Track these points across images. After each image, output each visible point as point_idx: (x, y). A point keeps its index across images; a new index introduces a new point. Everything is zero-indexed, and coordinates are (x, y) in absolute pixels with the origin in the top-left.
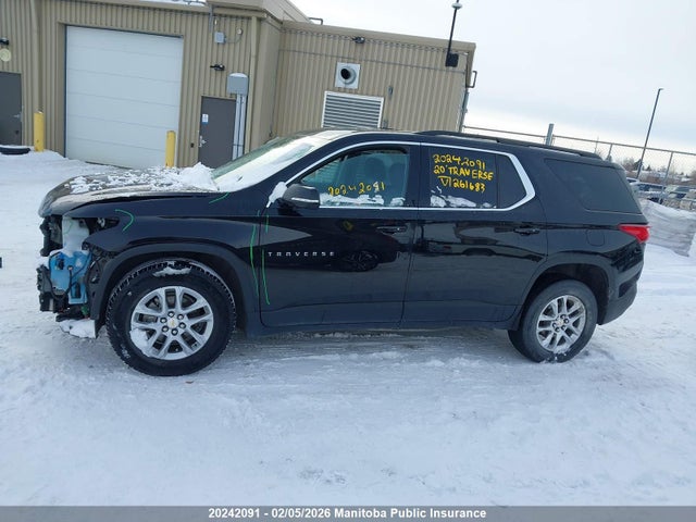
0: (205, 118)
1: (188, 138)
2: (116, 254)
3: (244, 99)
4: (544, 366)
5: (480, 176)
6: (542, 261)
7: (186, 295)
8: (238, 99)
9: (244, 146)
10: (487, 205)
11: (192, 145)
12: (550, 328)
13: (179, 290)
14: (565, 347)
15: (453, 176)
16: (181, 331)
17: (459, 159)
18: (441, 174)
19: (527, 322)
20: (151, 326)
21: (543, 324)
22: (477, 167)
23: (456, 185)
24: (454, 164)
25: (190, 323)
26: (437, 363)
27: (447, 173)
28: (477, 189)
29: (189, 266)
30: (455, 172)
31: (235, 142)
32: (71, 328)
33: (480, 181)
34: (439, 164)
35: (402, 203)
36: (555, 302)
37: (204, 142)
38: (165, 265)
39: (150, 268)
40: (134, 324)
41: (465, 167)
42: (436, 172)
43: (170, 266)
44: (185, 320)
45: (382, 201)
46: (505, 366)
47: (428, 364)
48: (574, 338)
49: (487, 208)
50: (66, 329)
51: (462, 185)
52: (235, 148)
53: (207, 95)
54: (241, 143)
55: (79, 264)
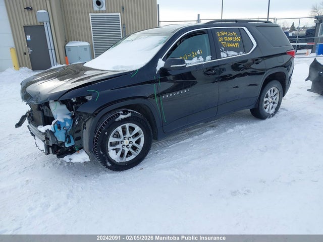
0: (29, 38)
1: (21, 50)
2: (96, 114)
3: (48, 24)
4: (268, 120)
5: (236, 40)
6: (265, 74)
7: (130, 127)
8: (45, 25)
9: (55, 49)
10: (241, 53)
11: (25, 54)
12: (268, 103)
13: (127, 125)
14: (274, 110)
15: (227, 42)
16: (131, 145)
17: (226, 33)
18: (222, 41)
19: (260, 103)
20: (118, 146)
21: (266, 102)
22: (234, 36)
23: (228, 46)
24: (225, 36)
25: (134, 140)
26: (231, 130)
27: (224, 41)
28: (236, 46)
29: (129, 112)
30: (227, 40)
31: (49, 48)
32: (70, 159)
33: (237, 42)
34: (220, 37)
35: (210, 59)
36: (269, 91)
37: (31, 51)
38: (119, 114)
39: (112, 117)
40: (110, 148)
41: (229, 36)
42: (220, 41)
43: (121, 114)
44: (131, 139)
45: (203, 59)
46: (255, 124)
47: (228, 132)
48: (276, 105)
49: (242, 54)
50: (68, 161)
51: (231, 45)
52: (50, 51)
53: (26, 25)
54: (53, 48)
55: (68, 125)
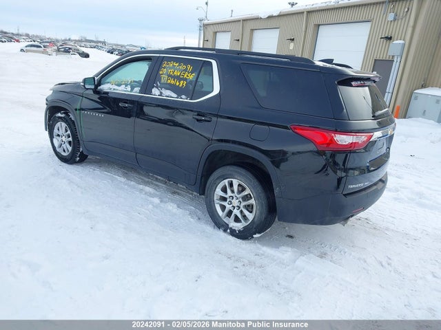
3: (399, 59)
5: (185, 76)
7: (66, 128)
8: (395, 60)
10: (183, 96)
13: (63, 124)
14: (238, 225)
15: (169, 76)
17: (177, 65)
18: (163, 74)
22: (186, 70)
23: (169, 81)
24: (173, 67)
27: (166, 73)
28: (181, 85)
30: (171, 73)
31: (387, 91)
33: (185, 79)
34: (165, 68)
35: (138, 91)
40: (55, 136)
41: (178, 69)
42: (161, 72)
44: (66, 138)
45: (129, 89)
49: (184, 99)
51: (172, 82)
53: (378, 58)
54: (391, 91)
